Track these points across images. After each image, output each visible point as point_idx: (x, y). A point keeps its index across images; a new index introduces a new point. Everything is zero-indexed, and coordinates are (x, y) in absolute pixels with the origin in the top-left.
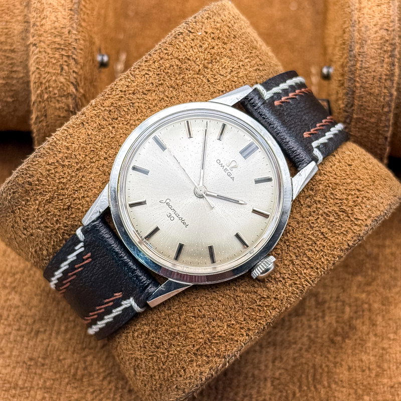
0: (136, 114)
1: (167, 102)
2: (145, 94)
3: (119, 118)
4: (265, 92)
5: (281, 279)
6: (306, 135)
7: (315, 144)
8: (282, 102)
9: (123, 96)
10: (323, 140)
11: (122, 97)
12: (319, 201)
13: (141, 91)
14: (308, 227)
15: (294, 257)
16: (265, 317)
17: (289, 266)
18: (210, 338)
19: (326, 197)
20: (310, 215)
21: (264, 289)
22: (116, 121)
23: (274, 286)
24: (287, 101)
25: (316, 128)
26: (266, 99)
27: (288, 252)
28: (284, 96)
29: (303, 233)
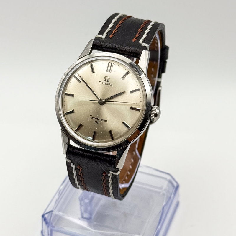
4: (102, 36)
6: (134, 40)
7: (141, 41)
8: (114, 34)
10: (145, 36)
24: (116, 31)
25: (138, 33)
26: (104, 38)
28: (113, 30)
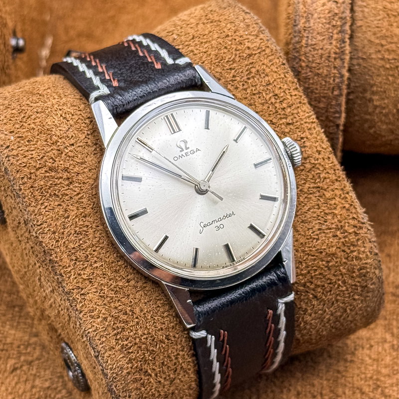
0: (87, 233)
1: (85, 196)
2: (68, 217)
3: (88, 253)
5: (303, 141)
6: (158, 66)
7: (170, 61)
9: (63, 241)
11: (64, 243)
12: (234, 76)
13: (63, 220)
14: (258, 96)
15: (284, 120)
16: (335, 170)
17: (291, 129)
18: (342, 231)
19: (231, 69)
20: (245, 90)
21: (308, 161)
22: (90, 257)
23: (308, 151)
26: (109, 92)
27: (277, 125)
29: (263, 104)
